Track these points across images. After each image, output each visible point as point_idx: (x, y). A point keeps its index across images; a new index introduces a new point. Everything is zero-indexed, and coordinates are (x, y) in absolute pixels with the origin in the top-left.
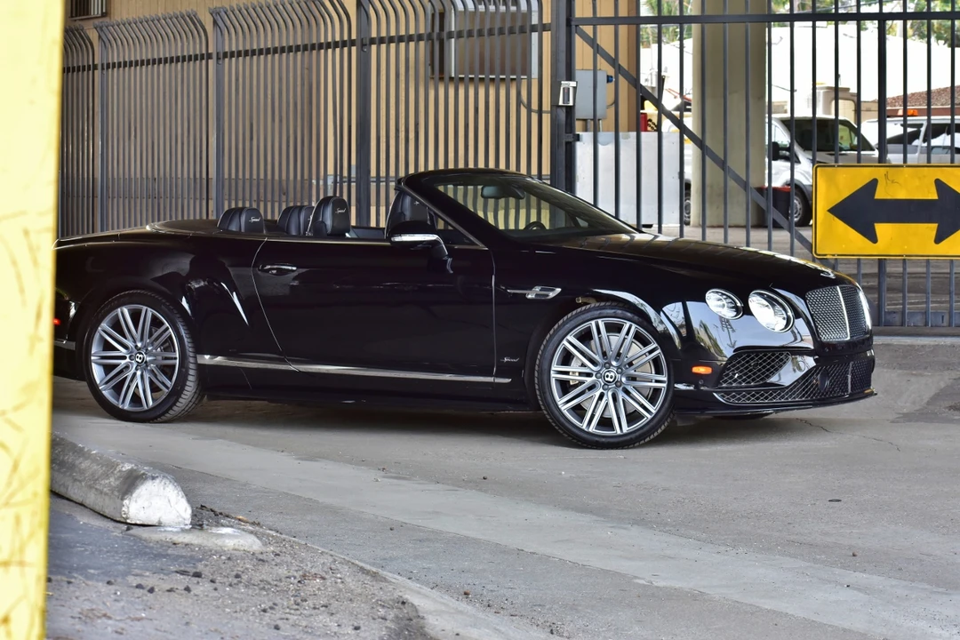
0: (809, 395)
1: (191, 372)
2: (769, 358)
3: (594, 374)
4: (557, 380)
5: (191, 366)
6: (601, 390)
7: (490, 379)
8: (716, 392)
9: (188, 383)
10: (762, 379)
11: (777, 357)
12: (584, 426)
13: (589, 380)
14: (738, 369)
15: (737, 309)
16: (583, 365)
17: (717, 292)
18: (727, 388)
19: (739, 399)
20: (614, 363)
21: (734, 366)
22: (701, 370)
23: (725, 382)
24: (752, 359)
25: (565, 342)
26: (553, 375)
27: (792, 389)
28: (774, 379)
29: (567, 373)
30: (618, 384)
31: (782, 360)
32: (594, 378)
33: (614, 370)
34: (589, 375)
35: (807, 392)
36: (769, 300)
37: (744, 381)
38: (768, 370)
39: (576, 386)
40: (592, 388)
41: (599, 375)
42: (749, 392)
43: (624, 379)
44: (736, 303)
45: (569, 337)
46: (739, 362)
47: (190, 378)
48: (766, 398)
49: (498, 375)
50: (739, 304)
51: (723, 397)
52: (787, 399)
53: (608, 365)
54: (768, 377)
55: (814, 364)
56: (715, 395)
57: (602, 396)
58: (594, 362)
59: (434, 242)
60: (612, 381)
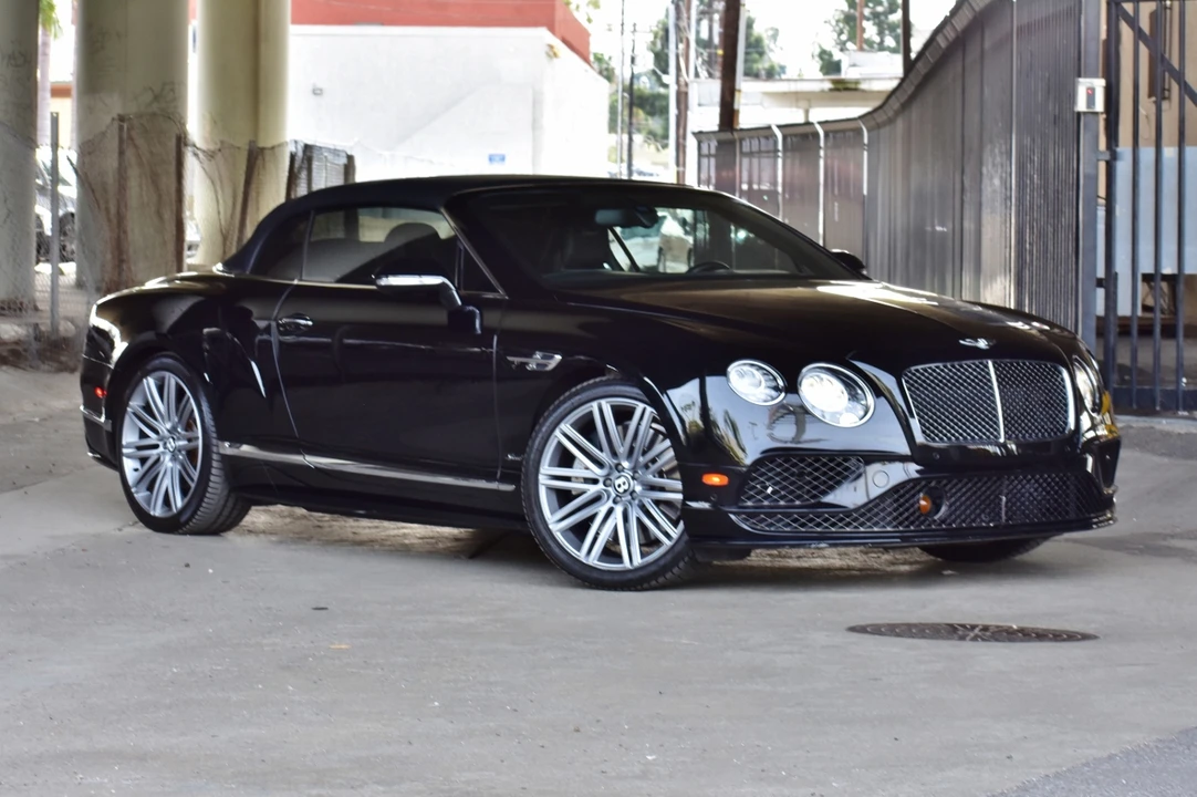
0: (901, 524)
1: (215, 464)
2: (825, 465)
3: (601, 480)
4: (550, 489)
5: (215, 457)
6: (610, 503)
7: (494, 486)
8: (734, 513)
9: (212, 478)
10: (814, 497)
11: (840, 464)
12: (581, 555)
13: (592, 490)
14: (769, 479)
15: (777, 390)
16: (587, 468)
17: (752, 365)
18: (752, 507)
19: (772, 524)
20: (626, 464)
21: (763, 474)
22: (715, 480)
23: (749, 499)
24: (795, 465)
25: (557, 433)
26: (543, 480)
27: (864, 512)
28: (829, 499)
29: (568, 479)
30: (631, 493)
31: (847, 469)
32: (600, 486)
33: (628, 474)
34: (595, 482)
35: (896, 518)
36: (842, 378)
37: (782, 498)
38: (825, 483)
39: (575, 496)
40: (597, 499)
41: (608, 482)
42: (788, 515)
43: (638, 489)
44: (775, 379)
45: (562, 426)
46: (771, 469)
47: (214, 471)
48: (819, 524)
49: (501, 479)
50: (781, 383)
51: (745, 519)
53: (618, 467)
54: (824, 493)
55: (917, 475)
56: (732, 517)
57: (610, 511)
58: (600, 464)
59: (443, 285)
60: (625, 491)
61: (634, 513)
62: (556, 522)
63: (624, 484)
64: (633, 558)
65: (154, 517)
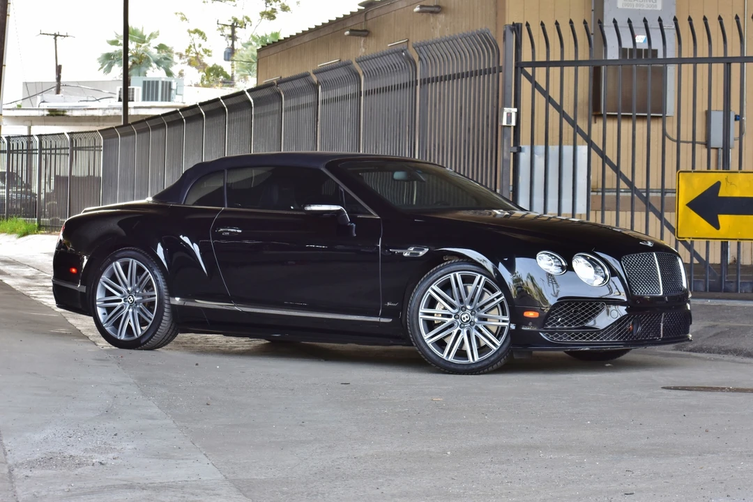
0: (622, 337)
1: (166, 310)
2: (587, 306)
3: (453, 315)
4: (424, 320)
5: (166, 306)
6: (459, 328)
7: (377, 319)
8: (541, 332)
9: (164, 318)
10: (581, 323)
11: (594, 306)
12: (444, 356)
13: (449, 320)
14: (560, 314)
15: (562, 268)
16: (445, 309)
17: (547, 254)
18: (551, 329)
19: (561, 338)
20: (469, 307)
21: (557, 312)
22: (531, 314)
23: (549, 324)
24: (573, 307)
25: (430, 290)
26: (421, 316)
27: (606, 332)
28: (591, 323)
29: (432, 315)
30: (471, 323)
31: (598, 308)
32: (453, 318)
33: (469, 312)
34: (449, 316)
35: (620, 335)
36: (591, 261)
37: (566, 324)
38: (586, 316)
39: (439, 324)
40: (451, 326)
41: (457, 316)
42: (569, 333)
43: (476, 320)
44: (561, 262)
45: (433, 286)
46: (562, 309)
47: (165, 314)
48: (584, 338)
49: (383, 316)
50: (564, 264)
51: (548, 336)
52: (602, 339)
53: (464, 309)
54: (586, 321)
55: (626, 313)
56: (541, 334)
57: (459, 333)
58: (453, 306)
59: (340, 211)
60: (467, 321)
61: (474, 333)
62: (428, 339)
63: (467, 317)
64: (474, 357)
65: (120, 341)
